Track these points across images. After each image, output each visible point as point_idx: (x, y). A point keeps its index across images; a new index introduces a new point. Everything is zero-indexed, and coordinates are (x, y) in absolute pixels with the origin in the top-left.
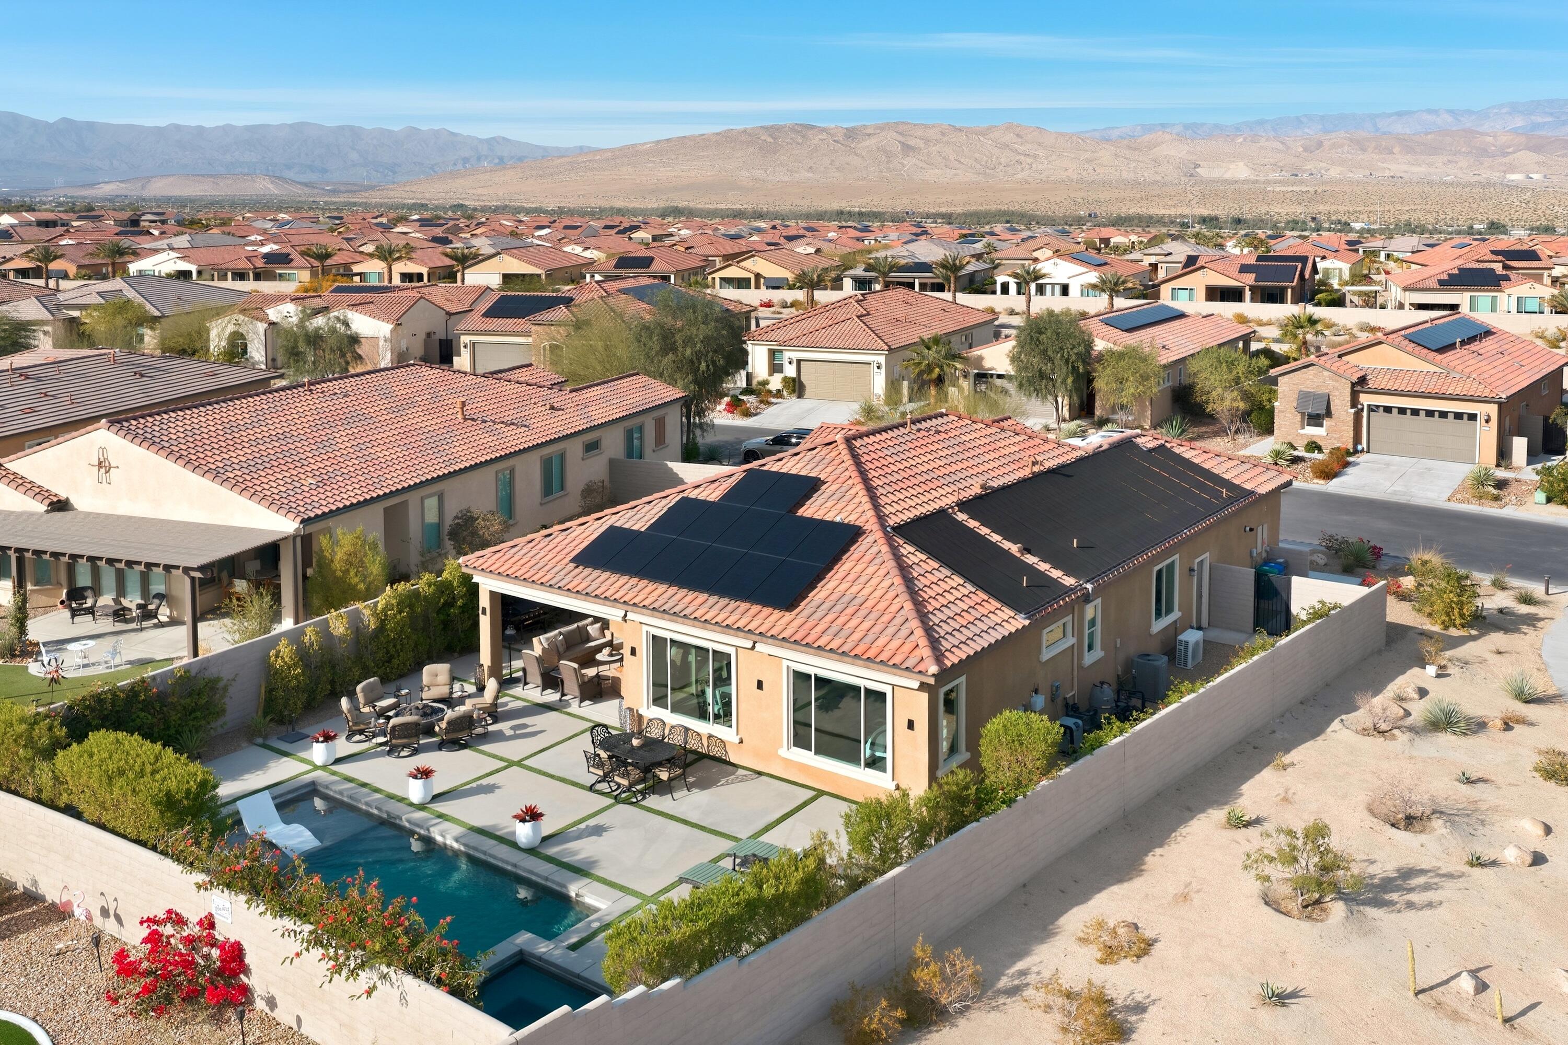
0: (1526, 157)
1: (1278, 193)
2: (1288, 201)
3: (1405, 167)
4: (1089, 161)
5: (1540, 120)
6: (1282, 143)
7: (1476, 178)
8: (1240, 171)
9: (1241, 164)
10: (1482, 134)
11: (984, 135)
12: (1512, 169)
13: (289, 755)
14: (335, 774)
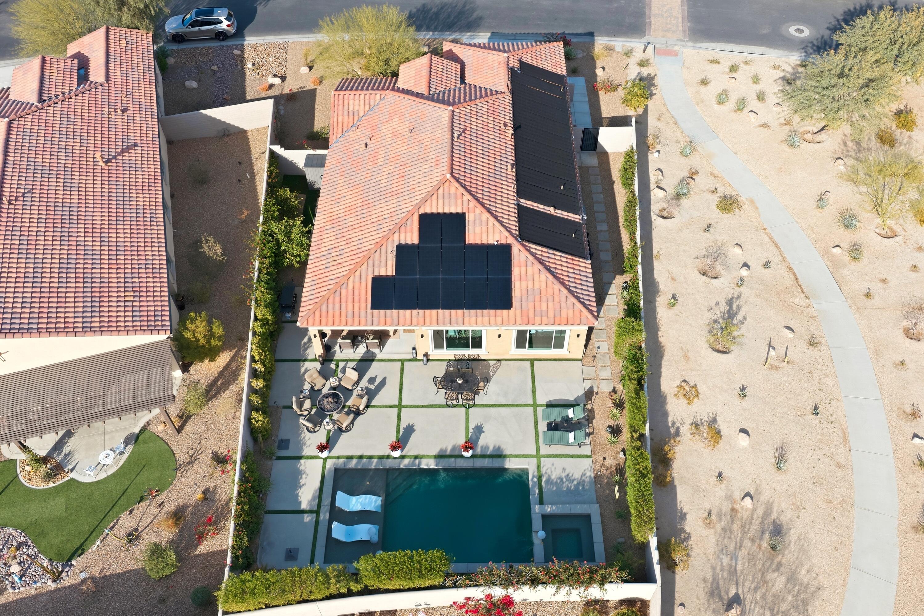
13: (300, 458)
14: (338, 458)
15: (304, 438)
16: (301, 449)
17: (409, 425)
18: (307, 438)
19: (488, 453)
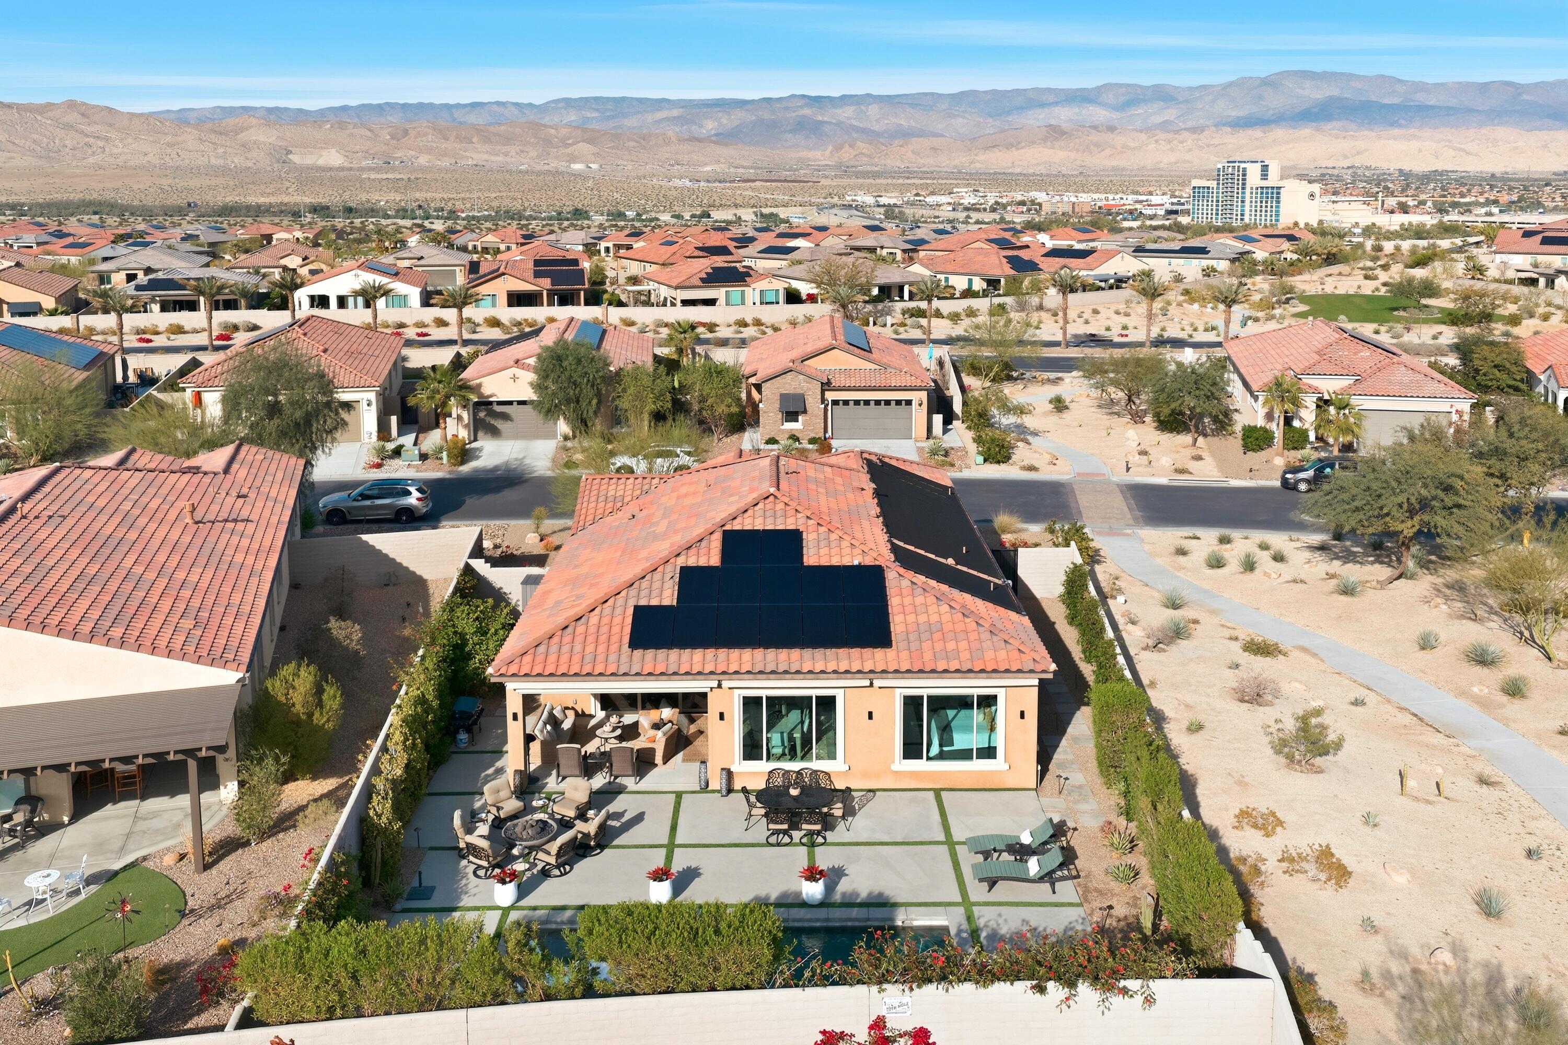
0: (584, 148)
1: (374, 180)
2: (385, 189)
3: (485, 157)
4: (169, 145)
5: (589, 115)
6: (370, 131)
7: (546, 167)
8: (333, 158)
9: (333, 151)
10: (546, 126)
11: (41, 114)
12: (573, 159)
13: (454, 909)
14: (535, 908)
15: (466, 885)
16: (459, 899)
17: (689, 868)
18: (470, 886)
19: (858, 901)
